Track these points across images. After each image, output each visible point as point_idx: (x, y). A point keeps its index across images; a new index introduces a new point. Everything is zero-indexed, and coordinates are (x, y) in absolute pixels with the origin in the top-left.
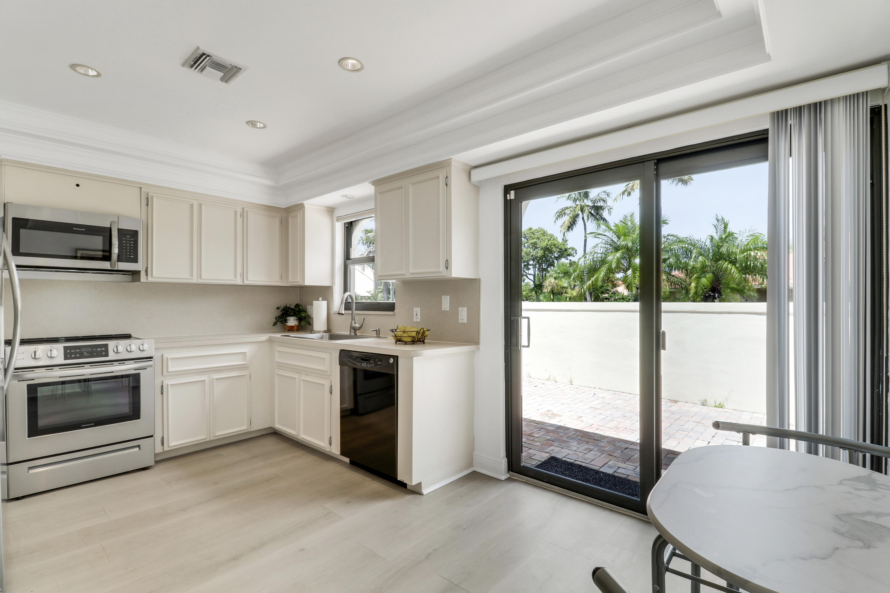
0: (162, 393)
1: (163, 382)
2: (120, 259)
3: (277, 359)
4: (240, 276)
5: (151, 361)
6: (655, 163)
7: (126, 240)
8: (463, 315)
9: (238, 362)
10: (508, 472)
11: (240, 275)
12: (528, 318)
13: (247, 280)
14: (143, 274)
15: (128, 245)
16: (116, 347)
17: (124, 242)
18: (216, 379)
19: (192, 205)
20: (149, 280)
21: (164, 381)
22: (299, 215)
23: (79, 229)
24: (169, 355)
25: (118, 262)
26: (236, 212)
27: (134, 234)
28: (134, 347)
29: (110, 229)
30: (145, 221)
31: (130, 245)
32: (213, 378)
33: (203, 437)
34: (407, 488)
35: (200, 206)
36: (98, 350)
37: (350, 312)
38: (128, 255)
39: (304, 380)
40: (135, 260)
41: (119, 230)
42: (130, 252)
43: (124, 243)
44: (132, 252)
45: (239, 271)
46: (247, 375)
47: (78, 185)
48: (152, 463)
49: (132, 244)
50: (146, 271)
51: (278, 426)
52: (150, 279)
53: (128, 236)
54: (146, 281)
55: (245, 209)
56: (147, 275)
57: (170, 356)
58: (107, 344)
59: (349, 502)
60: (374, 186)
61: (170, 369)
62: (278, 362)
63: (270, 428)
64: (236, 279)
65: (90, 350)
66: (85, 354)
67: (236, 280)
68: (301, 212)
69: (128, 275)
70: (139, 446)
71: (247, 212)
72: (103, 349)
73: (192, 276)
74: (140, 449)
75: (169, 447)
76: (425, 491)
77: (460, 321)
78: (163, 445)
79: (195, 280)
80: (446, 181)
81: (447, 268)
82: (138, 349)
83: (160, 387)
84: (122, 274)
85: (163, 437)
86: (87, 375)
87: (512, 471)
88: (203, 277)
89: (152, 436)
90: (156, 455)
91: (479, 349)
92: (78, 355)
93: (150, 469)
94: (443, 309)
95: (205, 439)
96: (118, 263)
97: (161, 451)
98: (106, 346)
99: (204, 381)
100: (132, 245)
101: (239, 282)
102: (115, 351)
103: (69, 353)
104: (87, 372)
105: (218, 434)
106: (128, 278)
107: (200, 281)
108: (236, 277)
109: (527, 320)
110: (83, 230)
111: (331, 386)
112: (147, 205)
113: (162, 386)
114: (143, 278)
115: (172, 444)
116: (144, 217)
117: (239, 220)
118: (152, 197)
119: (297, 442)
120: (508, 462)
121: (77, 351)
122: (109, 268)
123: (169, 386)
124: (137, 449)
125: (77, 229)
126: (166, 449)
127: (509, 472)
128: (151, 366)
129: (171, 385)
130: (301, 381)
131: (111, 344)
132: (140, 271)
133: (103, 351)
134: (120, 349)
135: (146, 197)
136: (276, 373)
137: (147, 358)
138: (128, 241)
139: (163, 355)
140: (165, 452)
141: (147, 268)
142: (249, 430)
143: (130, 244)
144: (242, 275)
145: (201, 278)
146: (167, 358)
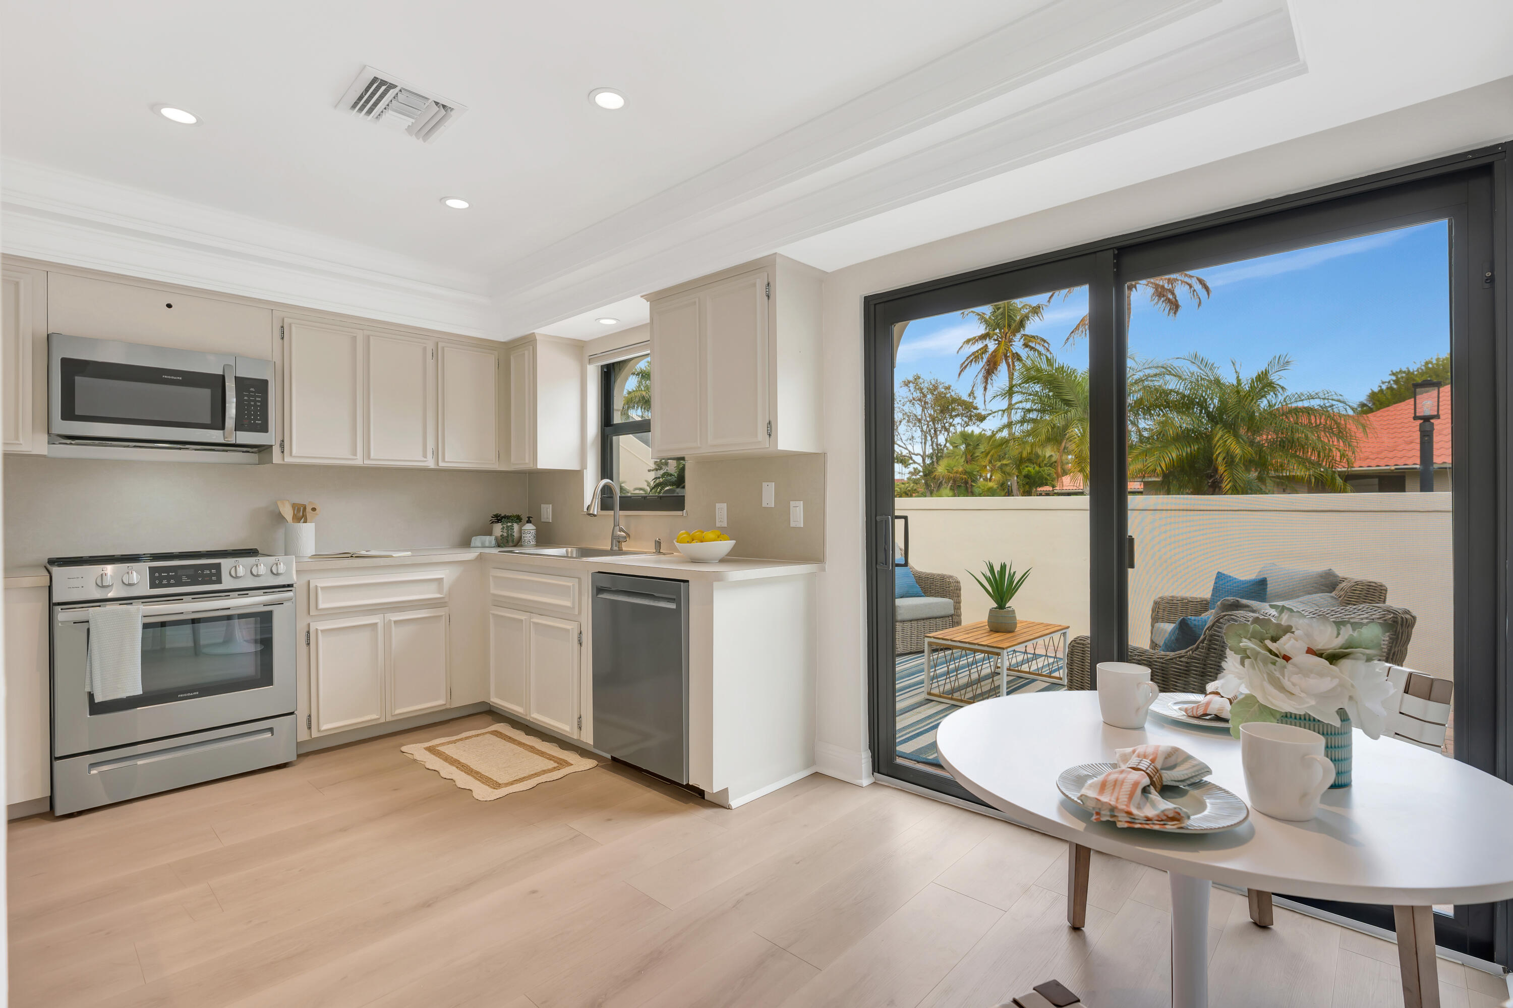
0: (308, 644)
1: (309, 625)
2: (239, 427)
3: (493, 591)
4: (433, 454)
5: (291, 591)
6: (1114, 255)
7: (249, 396)
8: (797, 514)
9: (430, 593)
10: (873, 774)
11: (433, 452)
12: (906, 518)
13: (444, 460)
14: (276, 450)
15: (252, 403)
16: (234, 569)
17: (246, 398)
18: (395, 622)
19: (354, 339)
20: (285, 461)
21: (311, 623)
22: (526, 352)
23: (173, 377)
24: (320, 582)
25: (235, 430)
26: (425, 349)
27: (262, 386)
28: (262, 569)
29: (223, 377)
30: (279, 364)
31: (255, 404)
32: (390, 620)
33: (374, 716)
34: (706, 798)
35: (368, 338)
36: (205, 573)
37: (612, 513)
38: (252, 420)
39: (535, 623)
40: (264, 428)
41: (238, 380)
42: (256, 415)
43: (246, 401)
44: (258, 415)
45: (431, 445)
46: (444, 617)
47: (169, 306)
48: (292, 757)
49: (259, 401)
50: (282, 445)
51: (496, 700)
52: (288, 460)
53: (252, 389)
54: (281, 462)
55: (440, 345)
56: (283, 452)
57: (321, 584)
58: (219, 564)
59: (610, 820)
60: (649, 303)
61: (321, 605)
62: (494, 595)
63: (483, 703)
64: (425, 459)
65: (191, 572)
66: (184, 579)
67: (425, 461)
68: (531, 347)
69: (252, 452)
70: (271, 730)
71: (443, 348)
72: (214, 571)
73: (355, 454)
74: (273, 735)
75: (319, 731)
76: (734, 803)
77: (792, 524)
78: (310, 728)
79: (359, 461)
80: (767, 290)
81: (770, 435)
82: (270, 571)
83: (304, 633)
84: (243, 452)
85: (310, 716)
86: (188, 613)
87: (879, 773)
88: (372, 455)
89: (292, 713)
90: (299, 744)
91: (824, 570)
92: (172, 581)
93: (288, 767)
94: (764, 505)
95: (379, 719)
96: (237, 432)
97: (307, 738)
98: (218, 566)
99: (376, 624)
100: (259, 404)
101: (430, 463)
102: (233, 573)
103: (157, 578)
104: (189, 608)
105: (398, 711)
106: (252, 457)
107: (368, 462)
108: (425, 456)
109: (903, 520)
110: (178, 378)
111: (581, 633)
112: (283, 338)
113: (308, 632)
114: (276, 458)
115: (324, 727)
116: (277, 358)
117: (430, 362)
118: (290, 325)
119: (527, 726)
120: (873, 757)
121: (170, 574)
122: (222, 441)
123: (320, 632)
124: (269, 735)
125: (169, 377)
126: (315, 734)
127: (875, 773)
128: (289, 599)
129: (322, 631)
130: (531, 624)
131: (226, 564)
132: (271, 446)
133: (214, 575)
134: (241, 571)
135: (281, 324)
136: (491, 612)
137: (284, 586)
138: (252, 396)
139: (309, 582)
140: (312, 740)
141: (283, 441)
142: (448, 707)
143: (255, 401)
144: (436, 453)
145: (369, 458)
146: (316, 586)
